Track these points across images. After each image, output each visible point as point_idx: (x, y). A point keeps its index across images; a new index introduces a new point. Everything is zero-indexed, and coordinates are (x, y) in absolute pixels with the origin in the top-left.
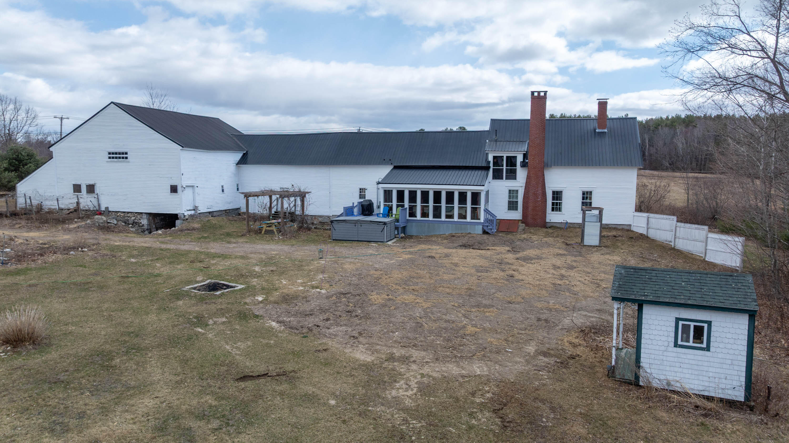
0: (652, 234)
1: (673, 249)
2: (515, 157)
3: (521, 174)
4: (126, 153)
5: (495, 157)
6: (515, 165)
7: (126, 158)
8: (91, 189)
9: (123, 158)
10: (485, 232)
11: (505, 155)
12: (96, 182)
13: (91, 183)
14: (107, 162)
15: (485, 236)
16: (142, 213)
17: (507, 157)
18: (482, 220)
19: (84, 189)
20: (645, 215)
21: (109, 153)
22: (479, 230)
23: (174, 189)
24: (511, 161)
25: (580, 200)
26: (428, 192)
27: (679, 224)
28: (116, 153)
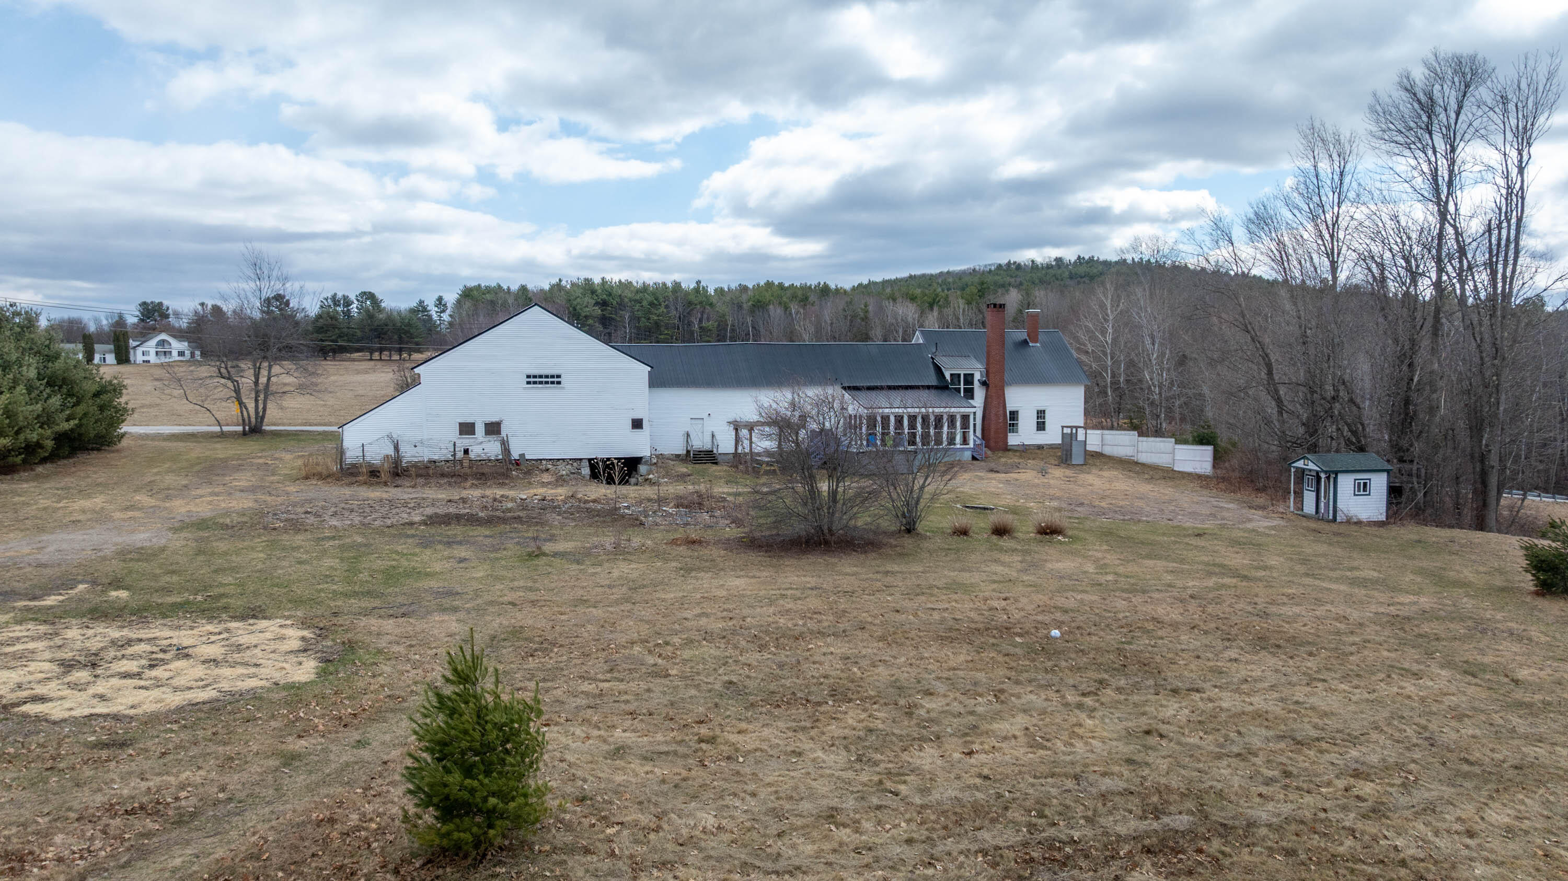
0: (1108, 451)
1: (1137, 463)
2: (972, 375)
3: (980, 394)
4: (559, 376)
5: (952, 375)
6: (972, 383)
7: (559, 383)
8: (493, 429)
9: (553, 383)
10: (974, 458)
11: (962, 373)
12: (503, 418)
13: (494, 419)
14: (525, 388)
15: (975, 462)
16: (581, 460)
17: (965, 375)
18: (971, 445)
19: (480, 430)
20: (1099, 432)
21: (528, 377)
22: (968, 455)
23: (637, 424)
24: (969, 379)
25: (1036, 420)
26: (888, 417)
27: (1141, 439)
28: (541, 377)
